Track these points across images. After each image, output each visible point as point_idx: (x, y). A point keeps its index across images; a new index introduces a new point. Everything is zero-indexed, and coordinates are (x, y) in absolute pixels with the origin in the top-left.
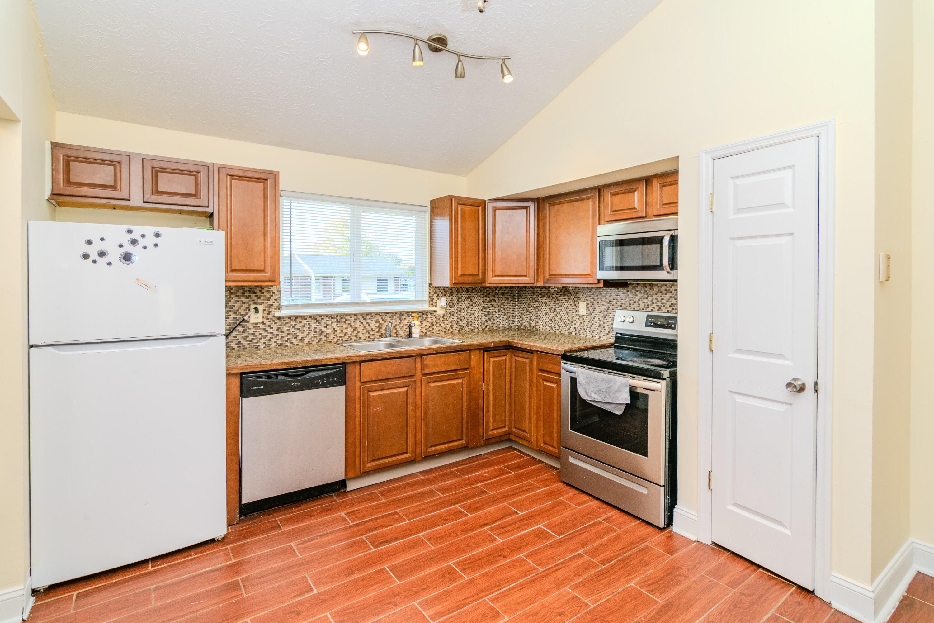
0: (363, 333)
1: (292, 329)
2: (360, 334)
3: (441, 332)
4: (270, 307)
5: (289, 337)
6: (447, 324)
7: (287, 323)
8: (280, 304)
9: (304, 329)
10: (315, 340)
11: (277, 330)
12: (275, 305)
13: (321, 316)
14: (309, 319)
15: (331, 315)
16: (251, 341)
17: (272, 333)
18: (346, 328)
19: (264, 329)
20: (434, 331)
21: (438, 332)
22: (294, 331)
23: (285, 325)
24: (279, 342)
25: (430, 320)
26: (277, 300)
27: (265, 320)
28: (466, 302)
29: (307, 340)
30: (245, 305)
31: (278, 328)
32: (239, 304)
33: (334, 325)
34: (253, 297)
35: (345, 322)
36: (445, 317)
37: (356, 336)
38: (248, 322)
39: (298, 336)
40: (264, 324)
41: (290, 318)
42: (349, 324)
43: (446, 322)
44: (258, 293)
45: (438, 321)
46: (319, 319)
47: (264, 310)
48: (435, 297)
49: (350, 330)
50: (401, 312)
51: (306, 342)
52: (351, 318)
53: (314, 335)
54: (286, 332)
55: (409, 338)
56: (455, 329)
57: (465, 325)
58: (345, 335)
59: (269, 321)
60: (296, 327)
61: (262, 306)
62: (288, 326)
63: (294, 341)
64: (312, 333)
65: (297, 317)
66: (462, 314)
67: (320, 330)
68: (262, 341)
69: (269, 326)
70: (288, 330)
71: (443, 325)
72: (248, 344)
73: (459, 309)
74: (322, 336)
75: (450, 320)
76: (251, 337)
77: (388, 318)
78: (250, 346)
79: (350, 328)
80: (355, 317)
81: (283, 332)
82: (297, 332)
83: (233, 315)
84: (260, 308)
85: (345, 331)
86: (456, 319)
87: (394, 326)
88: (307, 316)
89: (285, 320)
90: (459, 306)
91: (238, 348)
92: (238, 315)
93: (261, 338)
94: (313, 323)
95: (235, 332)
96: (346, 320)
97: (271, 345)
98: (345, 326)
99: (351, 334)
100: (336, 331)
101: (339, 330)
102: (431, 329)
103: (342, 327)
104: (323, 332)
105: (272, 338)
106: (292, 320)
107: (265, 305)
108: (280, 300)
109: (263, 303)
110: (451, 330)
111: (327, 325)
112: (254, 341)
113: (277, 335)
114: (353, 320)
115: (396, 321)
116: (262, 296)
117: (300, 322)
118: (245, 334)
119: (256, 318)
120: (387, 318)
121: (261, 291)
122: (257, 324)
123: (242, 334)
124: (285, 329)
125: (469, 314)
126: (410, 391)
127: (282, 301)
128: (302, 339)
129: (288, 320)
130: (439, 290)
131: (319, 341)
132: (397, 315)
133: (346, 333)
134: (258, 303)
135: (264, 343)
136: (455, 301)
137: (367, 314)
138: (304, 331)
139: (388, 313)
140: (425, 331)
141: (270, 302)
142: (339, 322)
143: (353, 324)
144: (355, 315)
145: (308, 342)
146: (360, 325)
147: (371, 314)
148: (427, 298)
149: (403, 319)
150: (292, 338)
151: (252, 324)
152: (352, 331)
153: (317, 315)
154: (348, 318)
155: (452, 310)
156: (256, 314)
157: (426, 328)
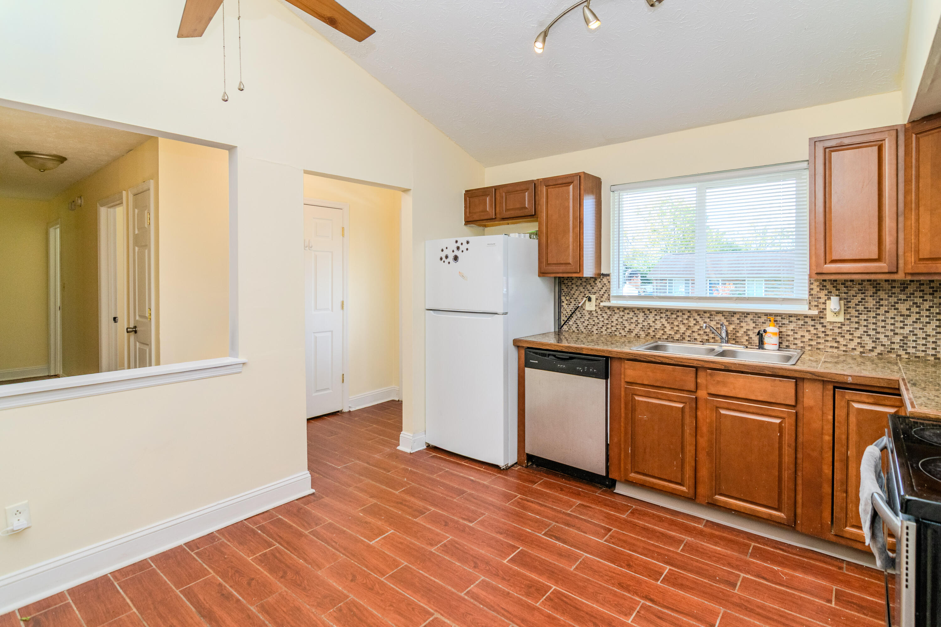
0: (699, 334)
1: (620, 320)
2: (695, 335)
3: (835, 351)
4: (602, 297)
5: (618, 327)
6: (852, 340)
7: (616, 313)
8: (609, 295)
9: (632, 321)
10: (643, 334)
11: (607, 319)
12: (606, 295)
13: (649, 310)
14: (636, 312)
15: (660, 309)
16: (586, 326)
17: (603, 321)
18: (678, 326)
19: (597, 317)
20: (820, 346)
21: (830, 350)
22: (622, 322)
23: (614, 315)
24: (609, 331)
25: (812, 329)
26: (608, 291)
27: (597, 309)
28: (902, 307)
29: (635, 332)
30: (583, 294)
31: (608, 317)
32: (578, 292)
33: (663, 321)
34: (589, 287)
35: (675, 318)
36: (846, 328)
37: (689, 336)
38: (584, 309)
39: (625, 327)
40: (597, 312)
41: (618, 308)
42: (681, 321)
43: (848, 337)
44: (593, 284)
45: (829, 332)
46: (647, 312)
47: (597, 299)
48: (823, 294)
49: (683, 329)
50: (756, 314)
51: (633, 335)
52: (683, 314)
53: (641, 328)
54: (616, 322)
55: (759, 348)
56: (871, 351)
57: (896, 346)
58: (676, 333)
59: (601, 310)
60: (624, 318)
61: (595, 296)
62: (616, 316)
63: (622, 331)
64: (640, 326)
65: (625, 309)
66: (889, 327)
67: (648, 324)
68: (595, 328)
69: (601, 315)
70: (617, 320)
71: (839, 339)
72: (585, 328)
73: (881, 318)
74: (650, 331)
75: (857, 334)
76: (587, 323)
77: (735, 319)
78: (586, 331)
79: (681, 326)
80: (689, 314)
81: (612, 322)
82: (625, 322)
83: (574, 303)
84: (593, 297)
85: (676, 328)
86: (872, 333)
87: (745, 330)
88: (635, 308)
89: (614, 311)
90: (882, 310)
91: (577, 331)
92: (577, 303)
93: (594, 325)
94: (641, 316)
95: (575, 317)
96: (678, 316)
97: (602, 332)
98: (676, 323)
99: (684, 333)
100: (665, 327)
101: (668, 327)
102: (813, 343)
103: (672, 323)
104: (651, 326)
105: (603, 326)
106: (620, 311)
107: (597, 295)
108: (609, 291)
109: (596, 293)
110: (860, 349)
111: (656, 320)
112: (589, 327)
113: (607, 324)
114: (686, 317)
115: (748, 324)
116: (595, 286)
117: (628, 314)
118: (582, 320)
119: (590, 306)
120: (733, 319)
121: (594, 282)
122: (591, 311)
123: (580, 320)
124: (614, 319)
125: (907, 329)
126: (687, 410)
127: (611, 292)
128: (630, 331)
129: (617, 311)
130: (832, 284)
131: (647, 335)
132: (750, 317)
133: (677, 331)
134: (592, 292)
135: (597, 330)
136: (871, 303)
137: (705, 312)
138: (632, 323)
139: (735, 313)
140: (802, 345)
141: (602, 293)
142: (669, 318)
143: (685, 321)
144: (689, 311)
145: (636, 334)
146: (695, 324)
147: (709, 312)
148: (806, 296)
149: (760, 322)
150: (620, 329)
151: (588, 311)
152: (685, 329)
153: (646, 308)
154: (680, 314)
155: (863, 317)
156: (590, 303)
157: (804, 340)
